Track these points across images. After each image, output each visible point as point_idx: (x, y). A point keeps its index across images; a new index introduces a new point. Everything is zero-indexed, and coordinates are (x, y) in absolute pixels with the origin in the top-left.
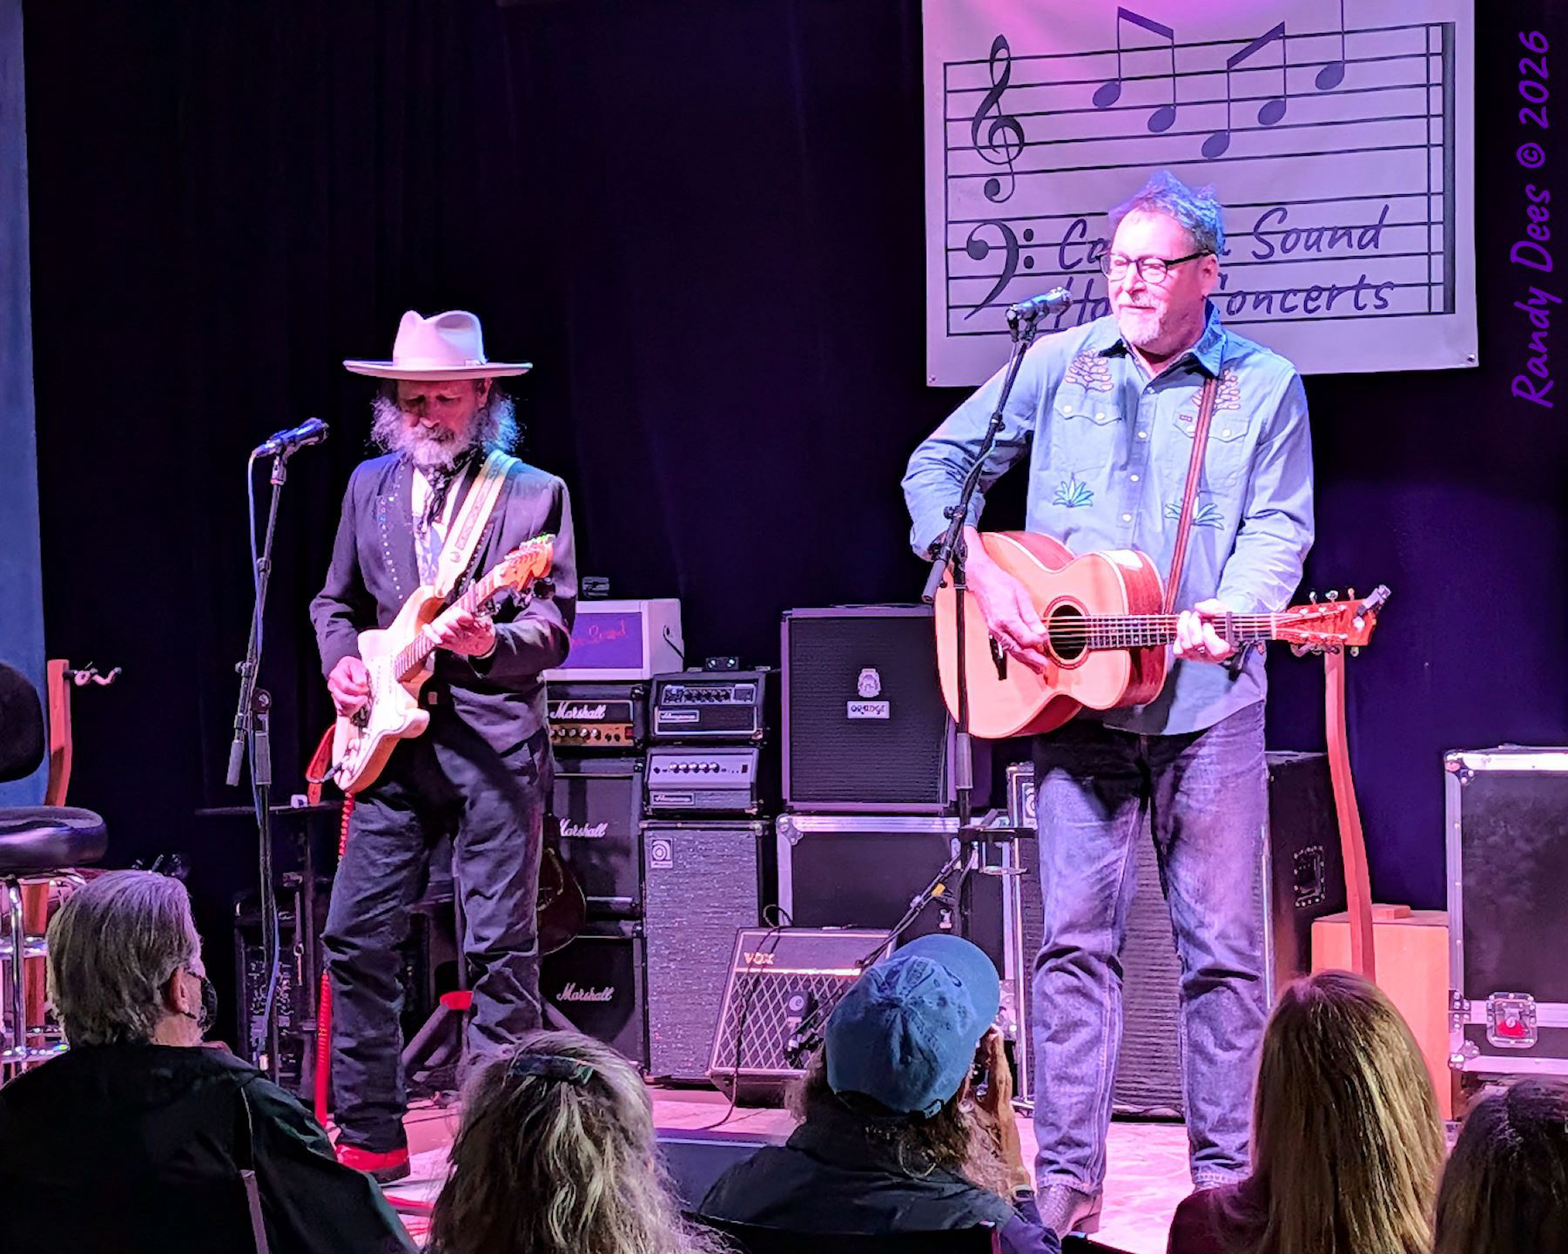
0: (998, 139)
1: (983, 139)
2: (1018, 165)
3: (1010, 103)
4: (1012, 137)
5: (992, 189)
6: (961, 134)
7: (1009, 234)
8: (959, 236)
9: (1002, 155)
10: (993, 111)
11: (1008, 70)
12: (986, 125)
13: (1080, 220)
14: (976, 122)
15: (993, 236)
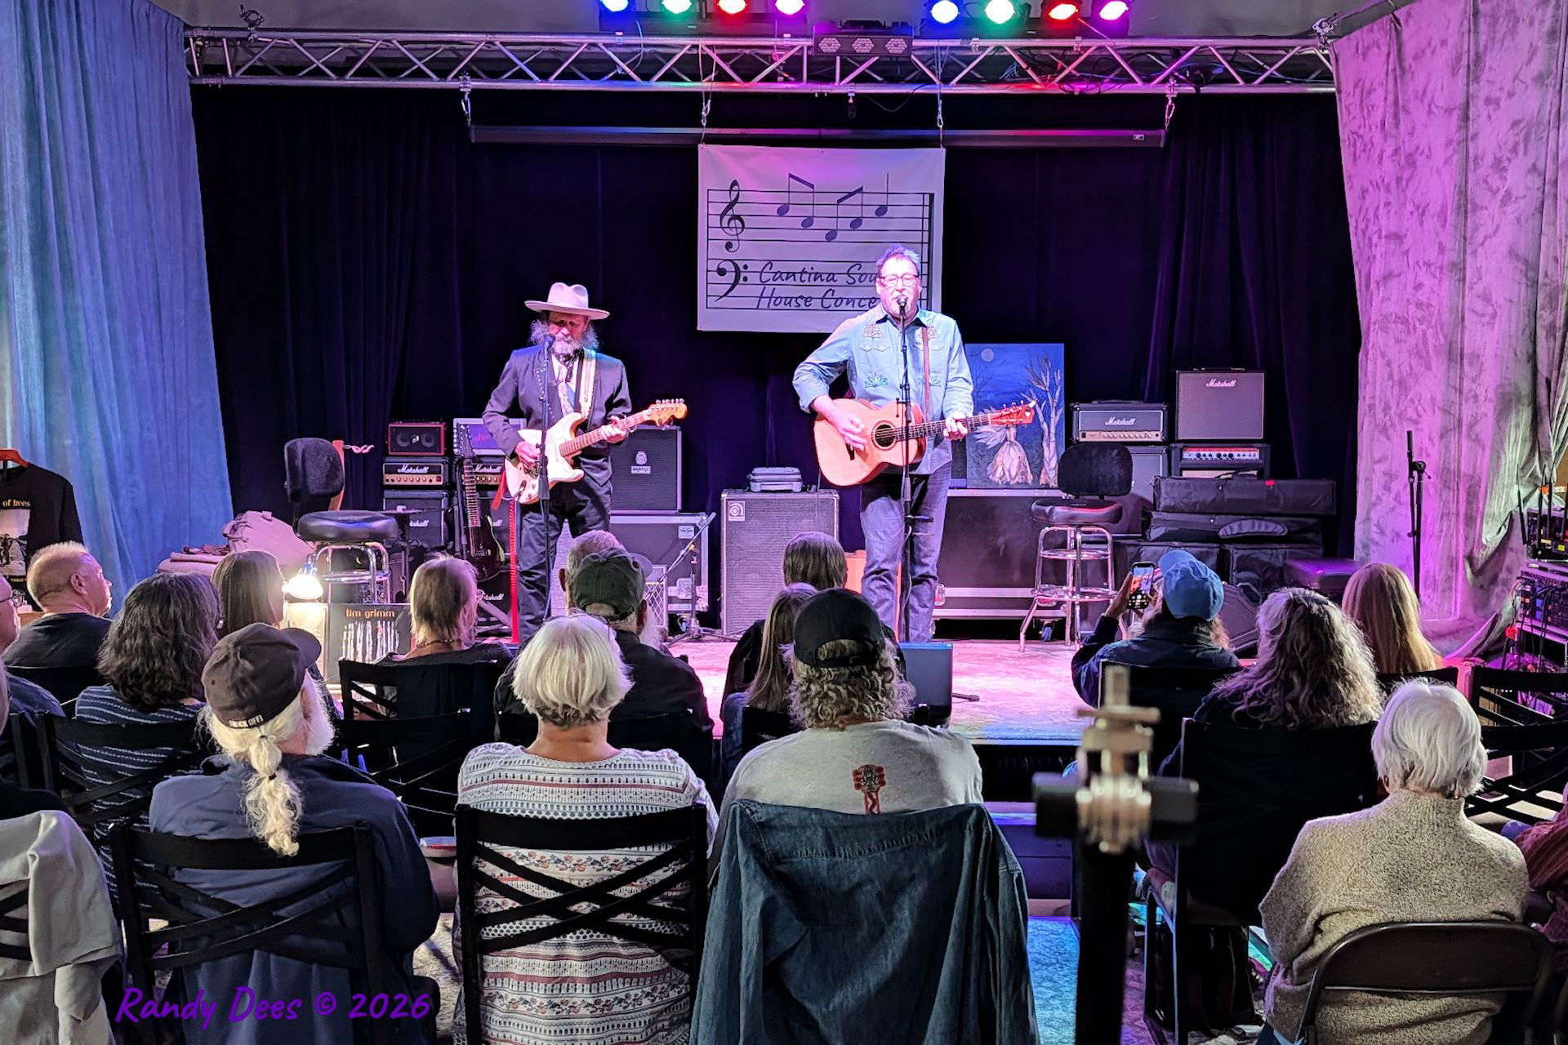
0: (732, 224)
1: (725, 224)
2: (740, 237)
3: (737, 209)
4: (739, 224)
5: (729, 246)
6: (715, 221)
7: (736, 266)
8: (713, 266)
9: (734, 232)
10: (730, 212)
11: (738, 196)
12: (726, 218)
13: (770, 262)
14: (722, 216)
15: (729, 267)
